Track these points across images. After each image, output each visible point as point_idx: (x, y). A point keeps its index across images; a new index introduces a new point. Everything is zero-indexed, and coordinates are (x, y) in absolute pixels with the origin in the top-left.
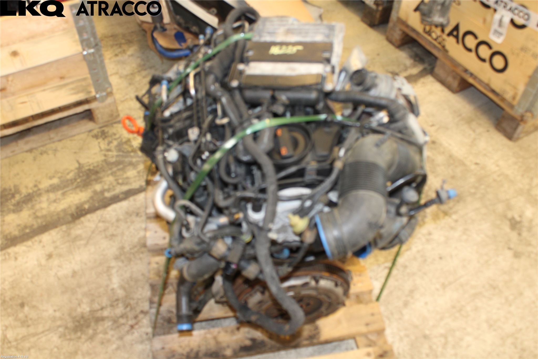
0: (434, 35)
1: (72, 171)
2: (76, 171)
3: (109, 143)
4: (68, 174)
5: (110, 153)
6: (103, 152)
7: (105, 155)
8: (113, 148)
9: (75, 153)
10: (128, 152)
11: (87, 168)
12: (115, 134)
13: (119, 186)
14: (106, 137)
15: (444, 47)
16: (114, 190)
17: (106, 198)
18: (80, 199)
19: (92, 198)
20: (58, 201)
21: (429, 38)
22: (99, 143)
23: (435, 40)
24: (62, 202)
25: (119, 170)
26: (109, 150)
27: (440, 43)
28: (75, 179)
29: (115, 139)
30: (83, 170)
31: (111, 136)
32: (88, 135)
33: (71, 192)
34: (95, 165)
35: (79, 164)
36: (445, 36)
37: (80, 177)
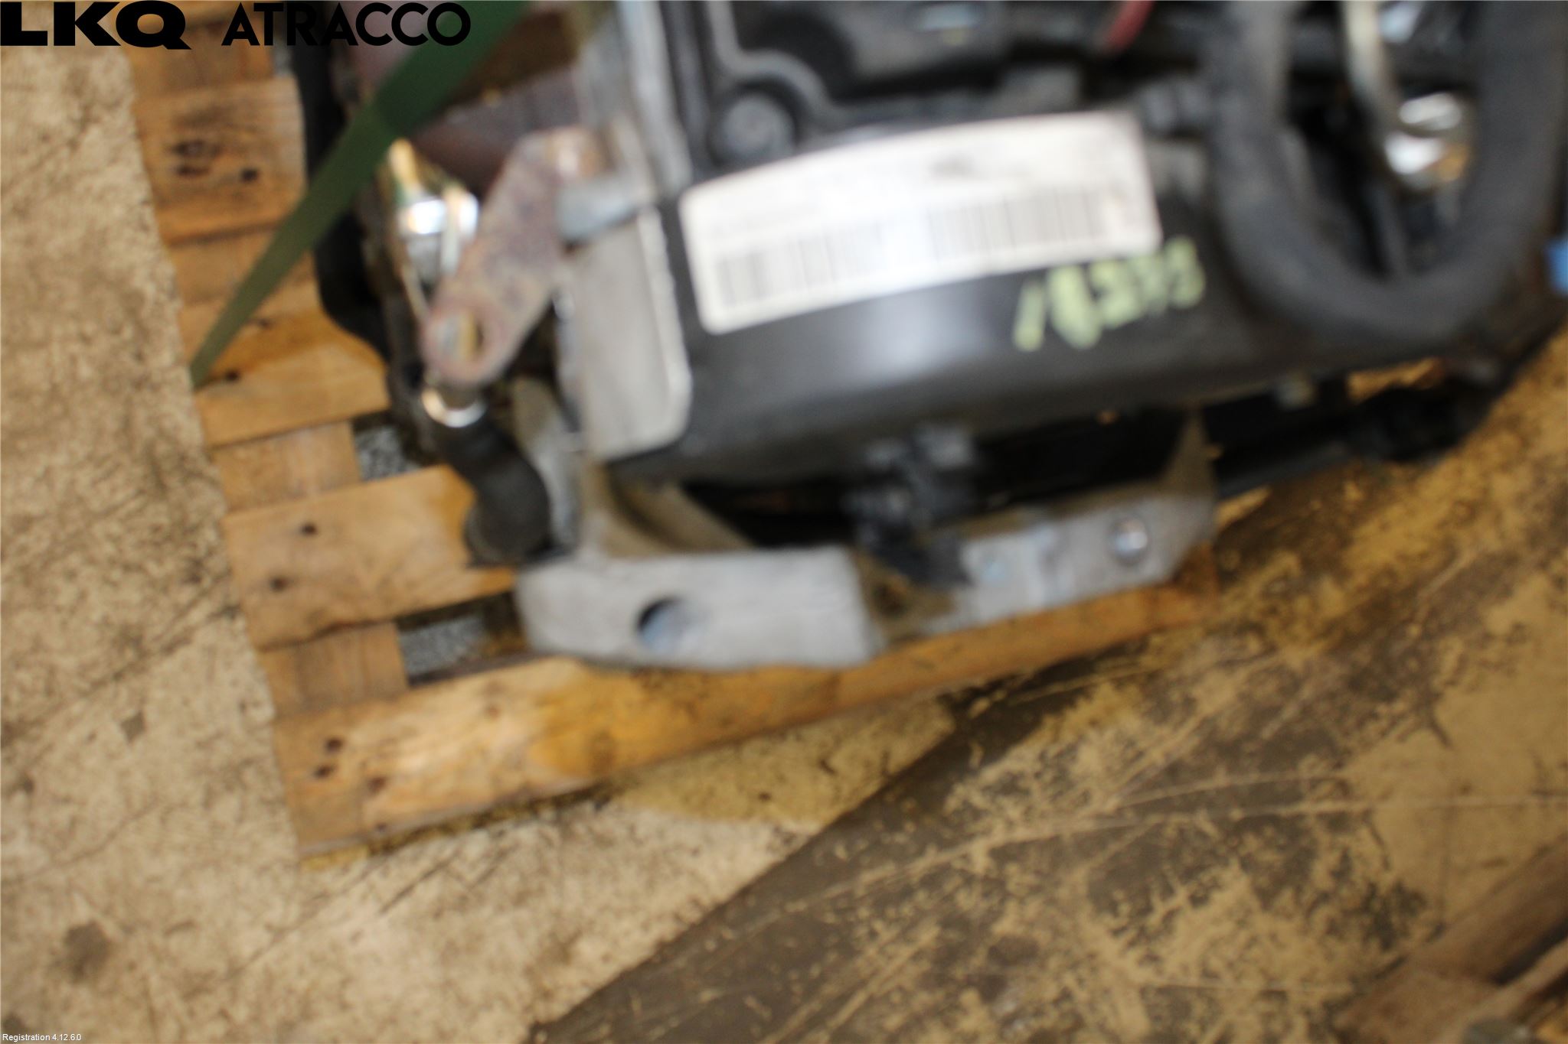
1: (1452, 683)
2: (1437, 682)
3: (1342, 873)
4: (1463, 662)
5: (1328, 806)
6: (1357, 807)
7: (1344, 789)
8: (1323, 837)
9: (1466, 790)
10: (1253, 824)
11: (1400, 706)
12: (1333, 929)
13: (1253, 616)
14: (1365, 907)
16: (1266, 594)
17: (1292, 545)
18: (1385, 527)
19: (1345, 542)
20: (1462, 511)
22: (1386, 865)
24: (1443, 510)
25: (1273, 711)
26: (1337, 823)
28: (1427, 636)
29: (1324, 897)
30: (1410, 693)
31: (1347, 913)
32: (1441, 904)
33: (1429, 565)
34: (1372, 728)
35: (1435, 727)
37: (1413, 652)
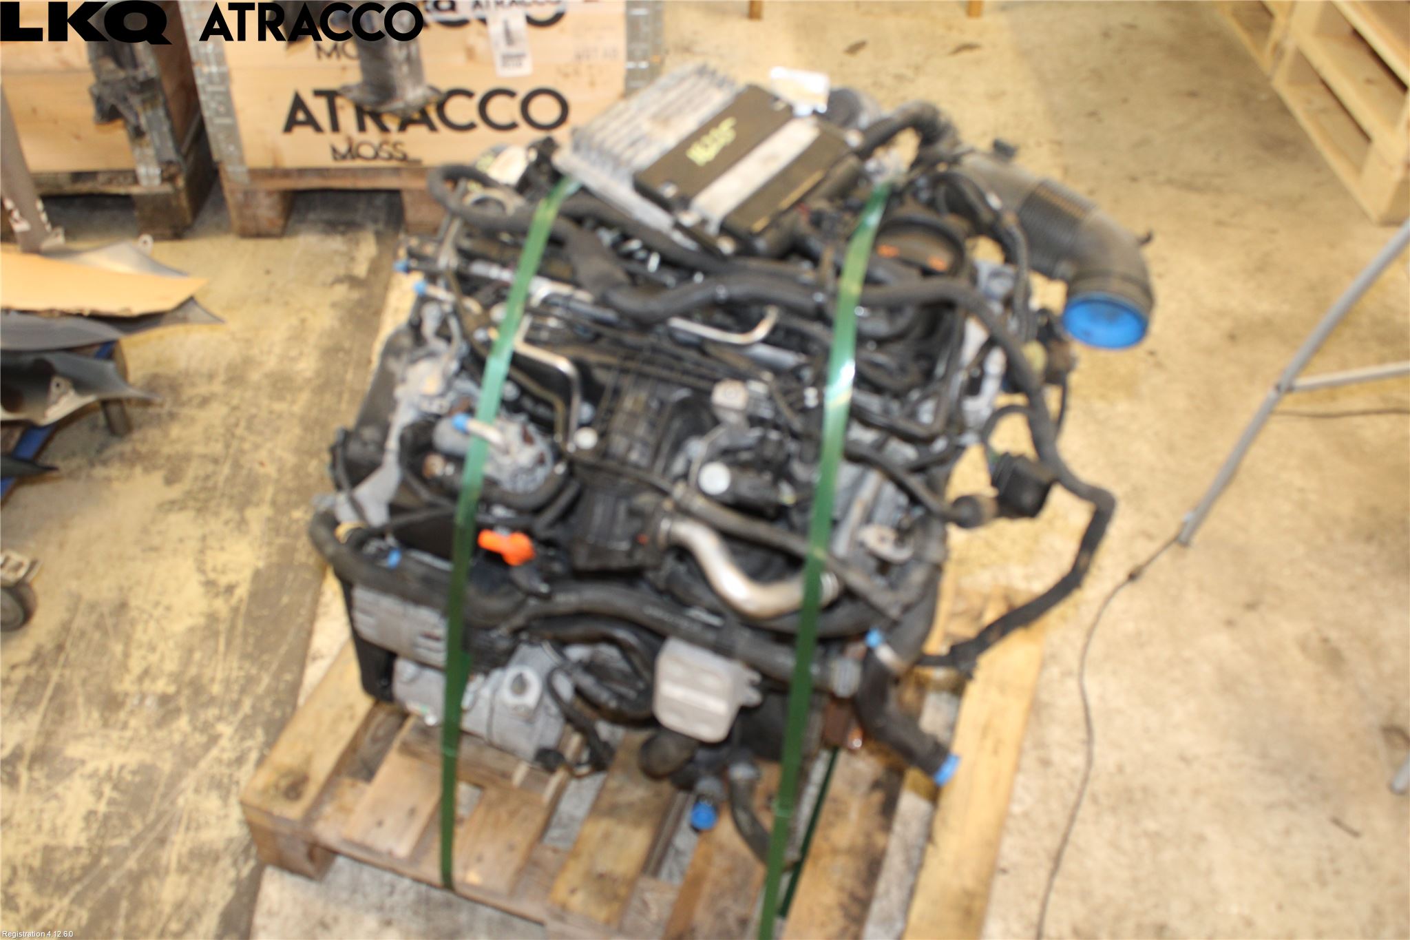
0: (367, 151)
15: (404, 158)
21: (358, 163)
23: (376, 156)
27: (391, 157)
36: (395, 136)
